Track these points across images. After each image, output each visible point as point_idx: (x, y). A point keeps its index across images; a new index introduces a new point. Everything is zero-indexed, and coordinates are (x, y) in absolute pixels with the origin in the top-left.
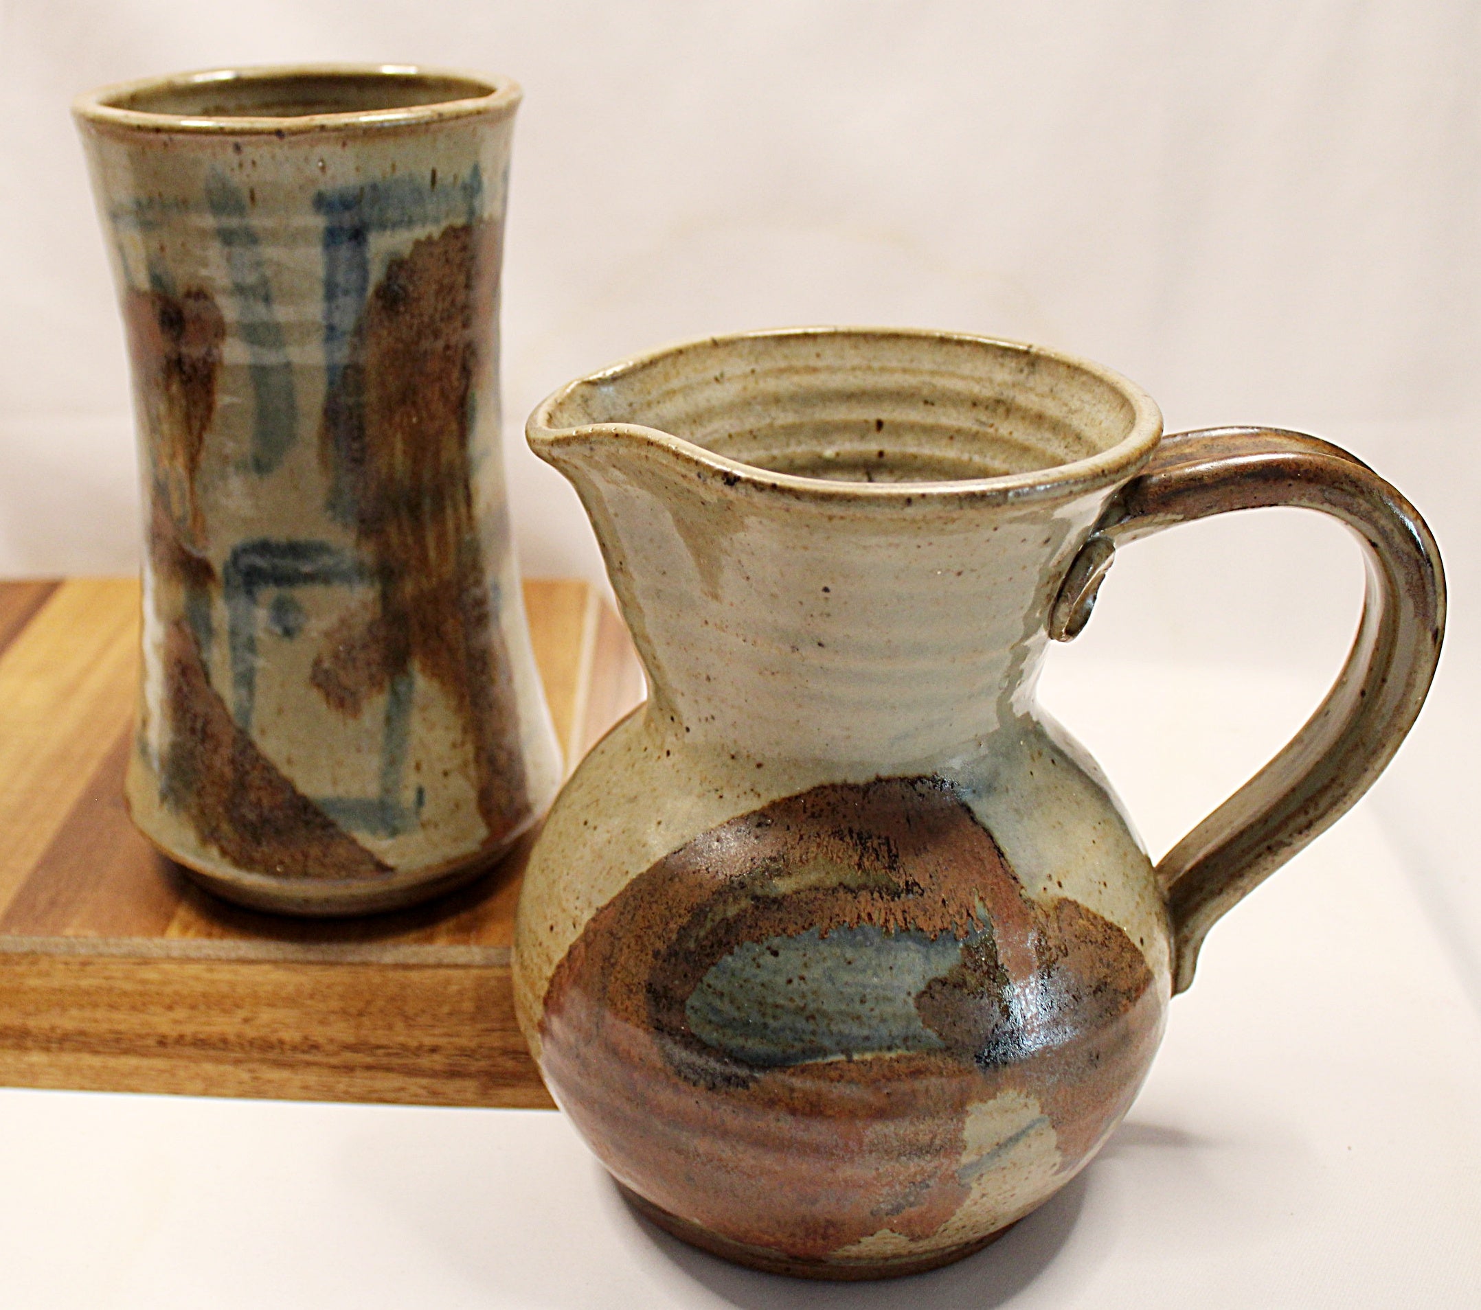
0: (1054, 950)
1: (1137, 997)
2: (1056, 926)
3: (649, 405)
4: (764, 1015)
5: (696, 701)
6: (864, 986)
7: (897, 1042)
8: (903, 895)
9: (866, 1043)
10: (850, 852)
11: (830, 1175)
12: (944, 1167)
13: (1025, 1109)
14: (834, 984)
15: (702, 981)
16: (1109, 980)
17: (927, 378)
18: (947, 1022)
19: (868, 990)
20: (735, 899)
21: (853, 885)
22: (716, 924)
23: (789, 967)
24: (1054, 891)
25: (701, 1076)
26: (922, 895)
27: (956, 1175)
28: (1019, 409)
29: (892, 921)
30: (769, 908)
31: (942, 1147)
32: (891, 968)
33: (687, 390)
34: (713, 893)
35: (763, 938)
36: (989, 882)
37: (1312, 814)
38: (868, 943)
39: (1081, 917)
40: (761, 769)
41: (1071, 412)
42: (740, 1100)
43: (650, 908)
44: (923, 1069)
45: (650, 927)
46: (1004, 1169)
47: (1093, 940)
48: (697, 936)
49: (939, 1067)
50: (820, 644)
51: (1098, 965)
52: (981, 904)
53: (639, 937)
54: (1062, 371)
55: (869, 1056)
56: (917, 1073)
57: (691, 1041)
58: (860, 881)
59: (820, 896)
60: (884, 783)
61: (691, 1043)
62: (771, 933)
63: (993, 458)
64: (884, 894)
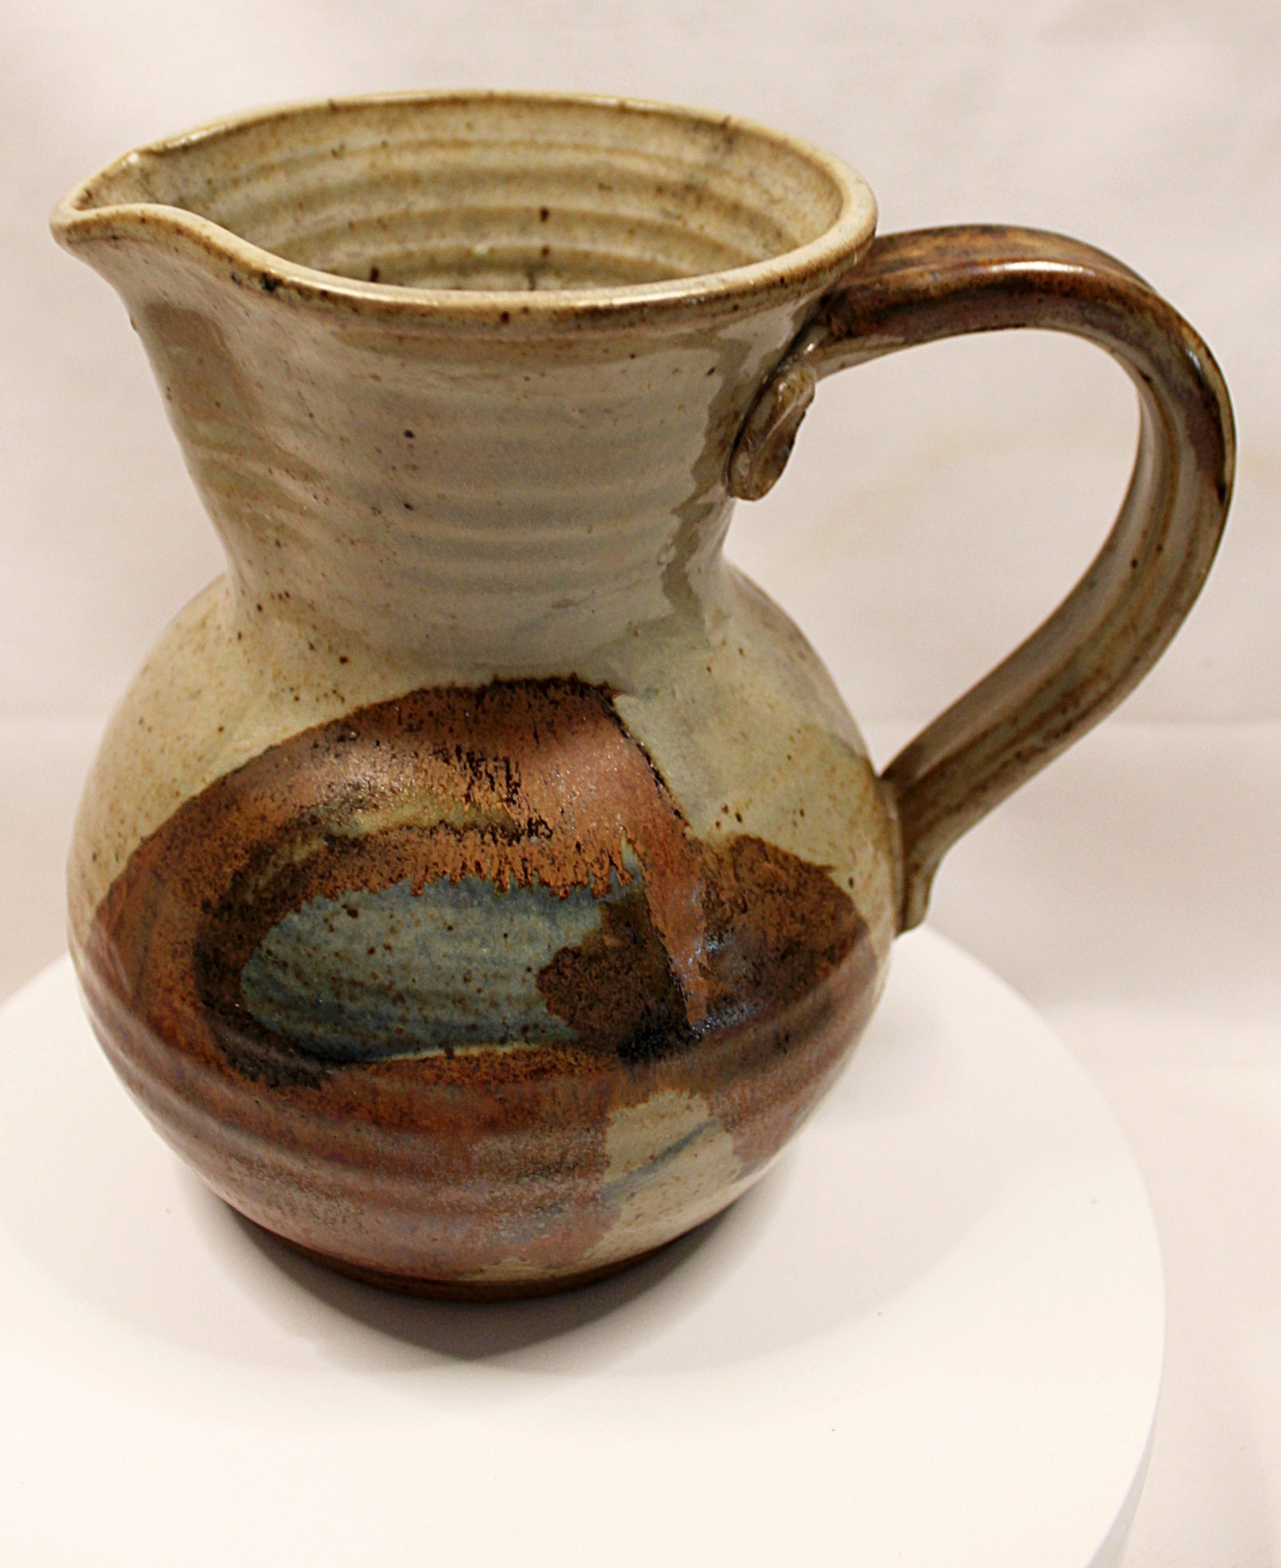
0: (727, 906)
1: (842, 957)
2: (731, 873)
3: (236, 183)
4: (338, 995)
5: (267, 573)
6: (469, 960)
7: (513, 1032)
8: (524, 838)
9: (472, 1034)
10: (457, 779)
11: (431, 1199)
12: (581, 1189)
13: (687, 1112)
14: (429, 955)
15: (260, 946)
16: (803, 939)
17: (602, 157)
18: (579, 1006)
19: (475, 964)
20: (305, 839)
21: (458, 824)
22: (279, 870)
23: (370, 930)
24: (730, 826)
25: (260, 1069)
26: (549, 837)
27: (598, 1196)
28: (712, 196)
29: (508, 873)
30: (347, 853)
31: (576, 1164)
32: (506, 936)
33: (290, 166)
34: (278, 829)
35: (339, 892)
36: (642, 818)
37: (1072, 713)
38: (476, 902)
39: (767, 860)
40: (346, 665)
41: (773, 201)
42: (309, 1102)
43: (202, 844)
44: (547, 1067)
45: (200, 870)
46: (662, 1185)
47: (783, 887)
48: (256, 885)
49: (570, 1064)
50: (408, 506)
51: (788, 920)
52: (630, 848)
53: (187, 881)
54: (764, 151)
55: (475, 1051)
56: (540, 1072)
57: (247, 1023)
58: (468, 819)
59: (413, 837)
60: (504, 688)
61: (247, 1026)
62: (348, 885)
63: (681, 259)
64: (498, 836)
